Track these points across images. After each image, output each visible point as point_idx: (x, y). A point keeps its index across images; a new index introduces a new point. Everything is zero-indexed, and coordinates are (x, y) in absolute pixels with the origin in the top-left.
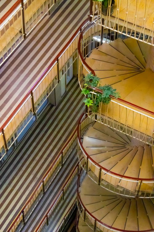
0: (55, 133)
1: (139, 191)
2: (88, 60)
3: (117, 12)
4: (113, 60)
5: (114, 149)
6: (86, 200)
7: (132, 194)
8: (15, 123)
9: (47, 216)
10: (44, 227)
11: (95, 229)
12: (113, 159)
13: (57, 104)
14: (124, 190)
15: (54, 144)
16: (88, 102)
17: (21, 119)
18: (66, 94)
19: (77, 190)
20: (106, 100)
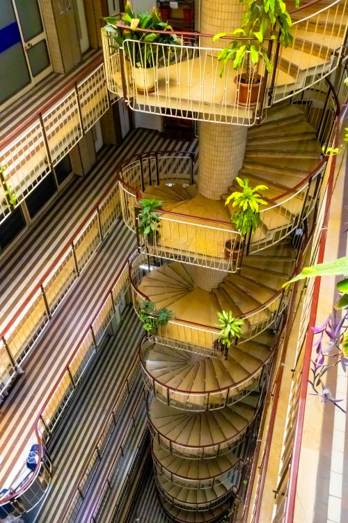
0: (117, 362)
1: (207, 404)
2: (140, 288)
3: (162, 241)
4: (163, 284)
5: (176, 367)
6: (157, 423)
7: (202, 408)
8: (79, 358)
9: (121, 447)
10: (120, 459)
11: (171, 451)
12: (177, 378)
13: (115, 334)
14: (193, 406)
15: (118, 372)
16: (148, 327)
17: (84, 354)
18: (122, 322)
19: (147, 414)
20: (164, 322)
